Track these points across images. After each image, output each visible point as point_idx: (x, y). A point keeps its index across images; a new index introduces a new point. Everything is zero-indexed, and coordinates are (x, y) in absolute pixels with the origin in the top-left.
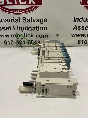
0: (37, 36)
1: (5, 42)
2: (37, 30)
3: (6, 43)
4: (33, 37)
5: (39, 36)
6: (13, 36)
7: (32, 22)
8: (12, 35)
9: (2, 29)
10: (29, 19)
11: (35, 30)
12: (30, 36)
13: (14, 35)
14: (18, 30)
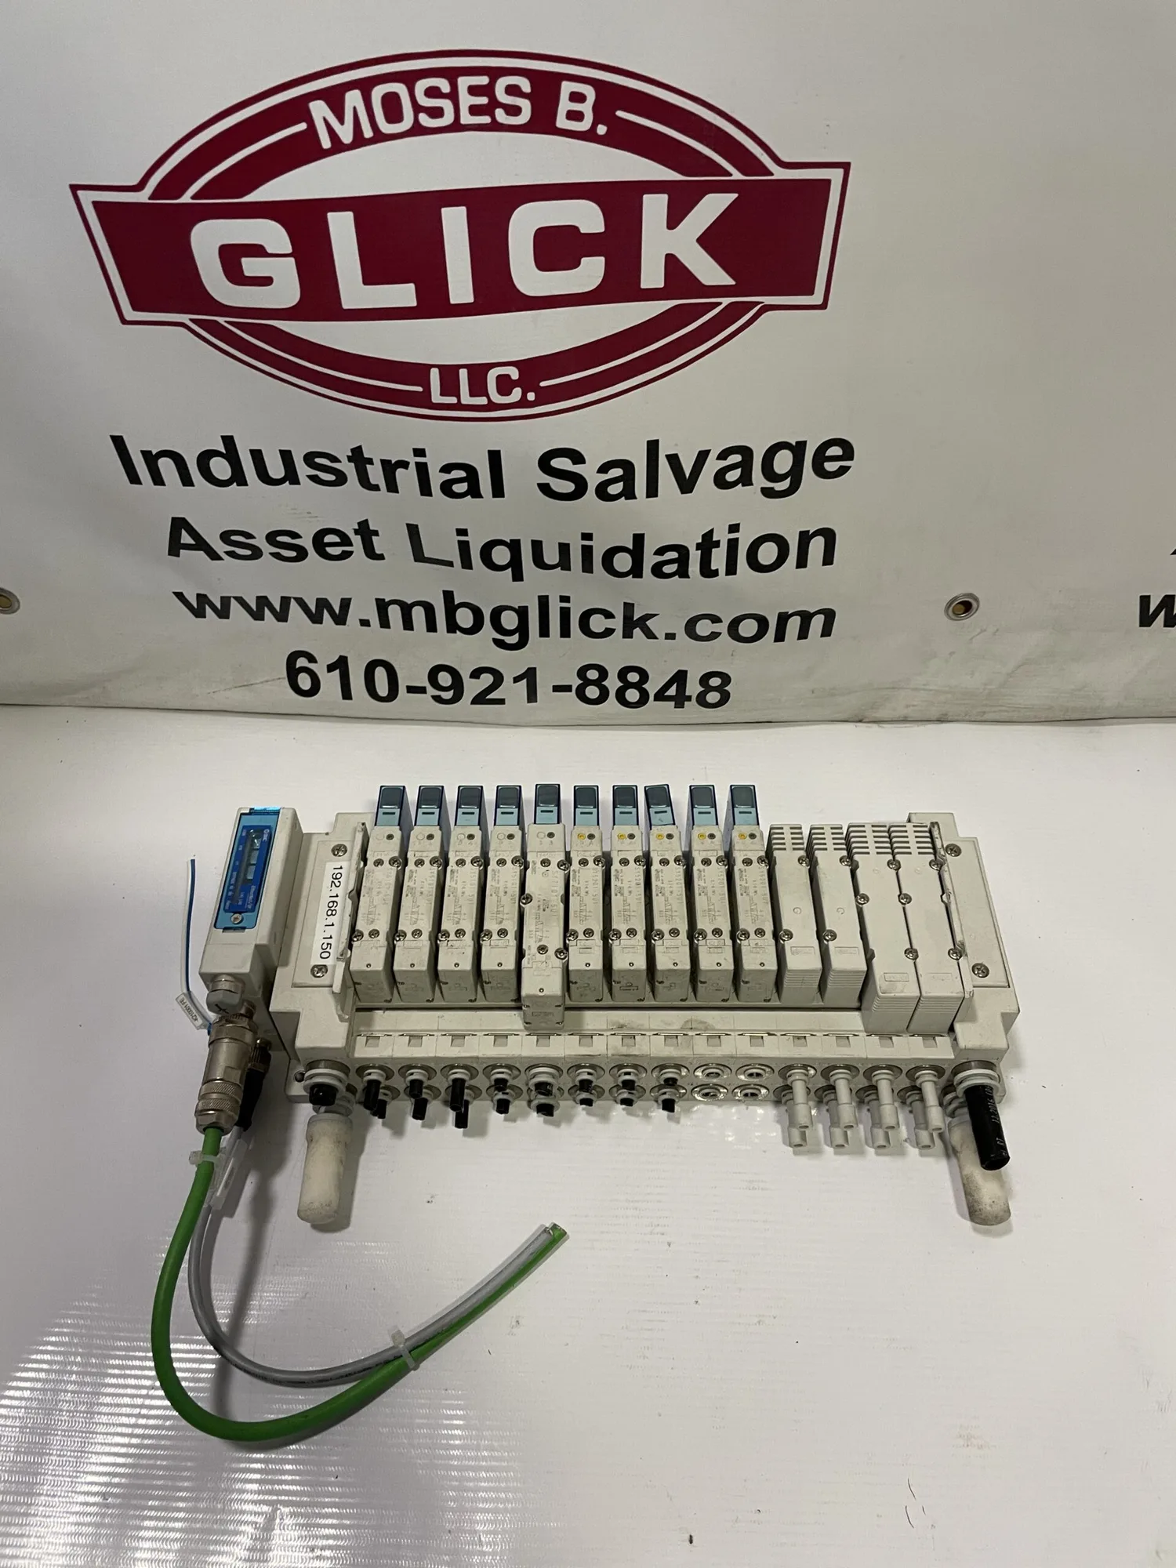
0: (704, 628)
1: (293, 673)
2: (707, 571)
3: (305, 682)
4: (650, 635)
5: (722, 628)
6: (394, 613)
7: (652, 491)
8: (382, 606)
9: (267, 548)
10: (627, 466)
11: (683, 572)
12: (617, 624)
13: (406, 609)
14: (467, 563)
